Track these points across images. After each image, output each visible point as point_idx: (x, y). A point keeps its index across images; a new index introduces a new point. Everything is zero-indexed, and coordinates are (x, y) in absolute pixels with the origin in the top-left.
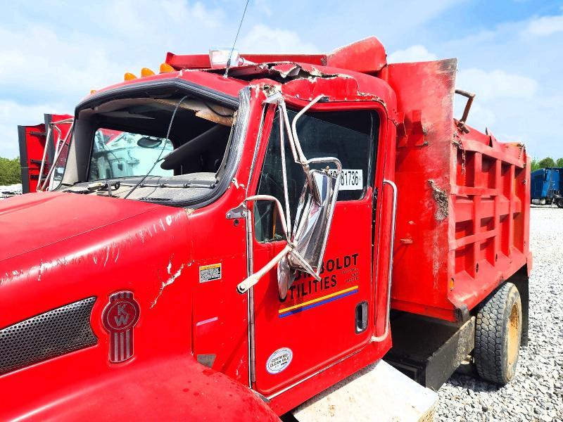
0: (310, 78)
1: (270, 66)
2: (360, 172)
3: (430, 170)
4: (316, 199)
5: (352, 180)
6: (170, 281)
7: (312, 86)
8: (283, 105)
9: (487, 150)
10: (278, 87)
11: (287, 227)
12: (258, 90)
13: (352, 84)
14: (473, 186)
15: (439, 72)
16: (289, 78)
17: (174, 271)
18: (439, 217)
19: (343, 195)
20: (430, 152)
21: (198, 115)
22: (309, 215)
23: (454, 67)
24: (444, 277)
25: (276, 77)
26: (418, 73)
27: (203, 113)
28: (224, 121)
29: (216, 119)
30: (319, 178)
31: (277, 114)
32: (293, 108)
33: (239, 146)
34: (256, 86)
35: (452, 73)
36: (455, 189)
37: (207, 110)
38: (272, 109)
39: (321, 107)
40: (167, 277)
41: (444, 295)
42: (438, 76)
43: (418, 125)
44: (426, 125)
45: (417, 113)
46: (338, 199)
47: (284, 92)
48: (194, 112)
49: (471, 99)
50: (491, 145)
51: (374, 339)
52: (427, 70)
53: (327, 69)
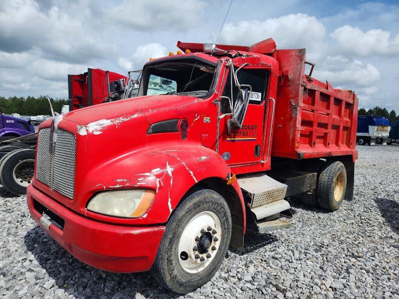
0: (242, 57)
1: (228, 52)
2: (260, 94)
3: (291, 96)
4: (242, 101)
5: (256, 96)
6: (196, 119)
7: (243, 60)
8: (233, 66)
9: (324, 91)
10: (231, 60)
11: (232, 108)
12: (224, 61)
13: (259, 59)
14: (314, 105)
15: (298, 54)
16: (235, 56)
17: (198, 116)
18: (294, 115)
19: (251, 102)
20: (291, 88)
21: (201, 69)
22: (239, 105)
23: (304, 52)
24: (294, 140)
25: (230, 56)
26: (289, 54)
27: (203, 68)
28: (210, 72)
29: (208, 71)
30: (244, 92)
31: (230, 70)
32: (236, 68)
33: (218, 80)
34: (223, 59)
35: (303, 55)
36: (302, 104)
37: (204, 68)
38: (228, 67)
39: (246, 68)
40: (196, 118)
41: (293, 147)
42: (297, 56)
43: (287, 77)
44: (290, 77)
45: (287, 72)
46: (249, 103)
47: (233, 61)
48: (200, 68)
49: (313, 66)
50: (327, 89)
51: (262, 161)
52: (293, 53)
53: (249, 53)
